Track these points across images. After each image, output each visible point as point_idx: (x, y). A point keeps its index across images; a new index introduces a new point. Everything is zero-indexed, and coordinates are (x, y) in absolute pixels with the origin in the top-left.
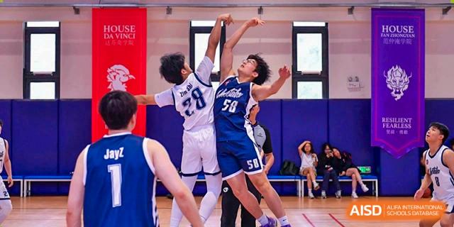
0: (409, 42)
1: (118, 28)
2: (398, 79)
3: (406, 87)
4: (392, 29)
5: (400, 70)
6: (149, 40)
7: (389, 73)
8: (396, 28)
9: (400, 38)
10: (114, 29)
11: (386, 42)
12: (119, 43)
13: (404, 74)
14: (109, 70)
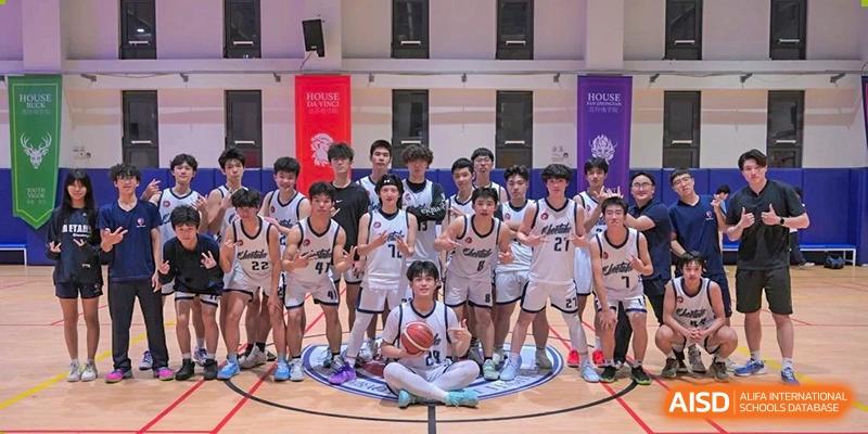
0: (615, 110)
1: (321, 96)
2: (603, 149)
3: (612, 156)
4: (599, 97)
5: (606, 139)
6: (353, 109)
7: (594, 142)
8: (603, 96)
9: (606, 107)
10: (317, 96)
11: (591, 110)
12: (323, 111)
13: (610, 144)
14: (313, 139)
